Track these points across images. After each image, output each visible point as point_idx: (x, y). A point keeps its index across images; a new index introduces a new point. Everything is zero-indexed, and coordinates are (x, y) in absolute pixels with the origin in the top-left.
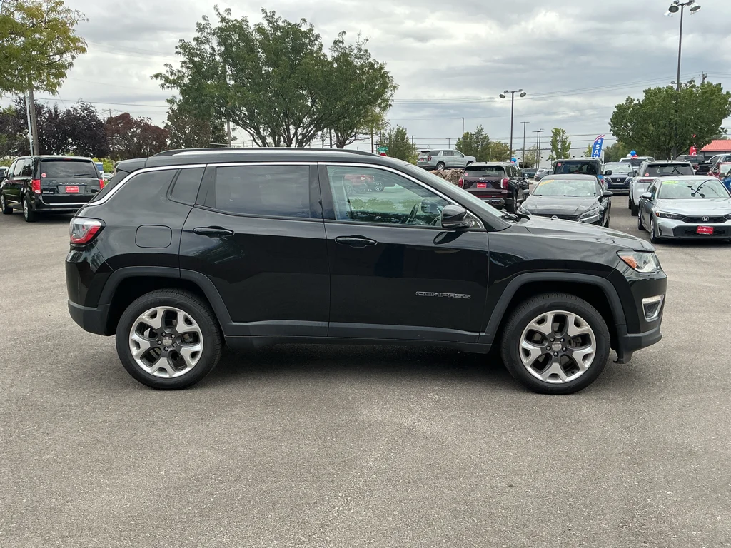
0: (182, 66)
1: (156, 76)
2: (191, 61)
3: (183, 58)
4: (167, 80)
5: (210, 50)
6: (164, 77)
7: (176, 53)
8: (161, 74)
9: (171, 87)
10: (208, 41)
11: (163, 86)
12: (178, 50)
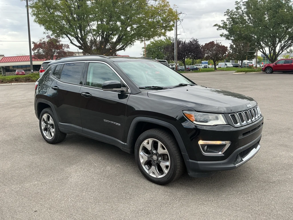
0: (227, 20)
1: (215, 25)
2: (232, 18)
3: (227, 17)
4: (220, 27)
5: (241, 12)
6: (218, 26)
7: (224, 15)
8: (217, 24)
9: (221, 29)
10: (240, 8)
11: (218, 29)
12: (226, 14)
